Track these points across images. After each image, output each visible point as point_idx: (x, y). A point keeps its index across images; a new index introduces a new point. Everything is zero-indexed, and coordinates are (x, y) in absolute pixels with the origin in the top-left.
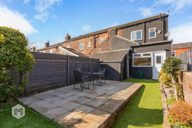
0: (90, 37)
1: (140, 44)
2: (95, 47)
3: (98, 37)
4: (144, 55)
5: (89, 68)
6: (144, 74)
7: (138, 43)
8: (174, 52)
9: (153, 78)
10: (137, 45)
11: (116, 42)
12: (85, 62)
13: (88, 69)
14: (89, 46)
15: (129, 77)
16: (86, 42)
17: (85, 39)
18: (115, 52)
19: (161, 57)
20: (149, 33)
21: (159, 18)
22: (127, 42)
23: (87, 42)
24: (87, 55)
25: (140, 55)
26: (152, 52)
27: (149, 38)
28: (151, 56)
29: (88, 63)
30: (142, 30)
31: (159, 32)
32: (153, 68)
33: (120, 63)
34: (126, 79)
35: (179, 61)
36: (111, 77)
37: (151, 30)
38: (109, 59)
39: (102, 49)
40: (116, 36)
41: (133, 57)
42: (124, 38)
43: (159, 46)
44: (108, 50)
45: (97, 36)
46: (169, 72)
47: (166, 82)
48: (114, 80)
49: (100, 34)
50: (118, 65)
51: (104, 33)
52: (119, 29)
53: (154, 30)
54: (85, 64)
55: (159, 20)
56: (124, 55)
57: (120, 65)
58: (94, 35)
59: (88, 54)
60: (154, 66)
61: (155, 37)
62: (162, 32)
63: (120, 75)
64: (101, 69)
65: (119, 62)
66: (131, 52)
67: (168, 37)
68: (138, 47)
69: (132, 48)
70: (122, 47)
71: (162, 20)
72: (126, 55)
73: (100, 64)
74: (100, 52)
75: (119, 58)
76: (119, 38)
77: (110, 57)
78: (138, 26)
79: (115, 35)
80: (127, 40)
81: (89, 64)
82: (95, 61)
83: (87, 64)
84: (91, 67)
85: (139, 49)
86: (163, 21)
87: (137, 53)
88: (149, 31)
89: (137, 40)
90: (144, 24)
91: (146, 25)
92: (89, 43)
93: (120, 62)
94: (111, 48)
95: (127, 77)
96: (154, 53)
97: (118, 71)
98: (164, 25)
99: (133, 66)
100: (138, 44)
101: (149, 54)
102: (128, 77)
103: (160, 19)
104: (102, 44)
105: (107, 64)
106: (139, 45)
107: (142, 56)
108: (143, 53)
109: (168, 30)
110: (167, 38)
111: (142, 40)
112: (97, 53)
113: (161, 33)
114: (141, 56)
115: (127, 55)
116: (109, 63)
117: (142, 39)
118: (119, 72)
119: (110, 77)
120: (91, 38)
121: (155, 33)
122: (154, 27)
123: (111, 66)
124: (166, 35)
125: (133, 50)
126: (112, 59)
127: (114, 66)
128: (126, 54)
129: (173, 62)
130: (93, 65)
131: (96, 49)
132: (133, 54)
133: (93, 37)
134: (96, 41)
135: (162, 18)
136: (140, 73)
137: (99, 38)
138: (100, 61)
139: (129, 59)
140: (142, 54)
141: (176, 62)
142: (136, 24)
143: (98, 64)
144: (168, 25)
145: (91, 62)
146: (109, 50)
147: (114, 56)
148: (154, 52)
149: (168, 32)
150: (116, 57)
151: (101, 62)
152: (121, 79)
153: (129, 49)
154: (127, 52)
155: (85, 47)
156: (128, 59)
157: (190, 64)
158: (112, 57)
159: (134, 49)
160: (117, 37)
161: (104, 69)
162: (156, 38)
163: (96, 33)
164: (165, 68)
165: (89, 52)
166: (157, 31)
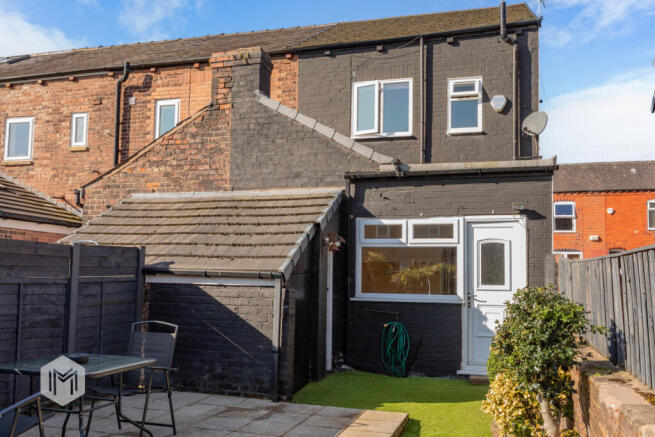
0: (84, 83)
1: (398, 163)
2: (121, 155)
3: (147, 86)
4: (420, 232)
5: (67, 316)
6: (420, 344)
7: (390, 159)
8: (568, 209)
9: (465, 369)
10: (383, 169)
11: (263, 142)
12: (30, 277)
13: (53, 323)
14: (82, 144)
15: (334, 365)
16: (57, 111)
17: (55, 87)
18: (253, 205)
19: (502, 245)
20: (450, 100)
21: (498, 28)
22: (328, 143)
23: (65, 111)
24: (61, 204)
25: (395, 232)
26: (461, 219)
27: (451, 130)
28: (455, 240)
29: (61, 278)
30: (410, 81)
31: (498, 102)
32: (464, 310)
33: (277, 283)
34: (315, 378)
35: (572, 315)
36: (219, 370)
37: (457, 88)
38: (211, 251)
39: (167, 174)
40: (264, 100)
41: (362, 241)
42: (308, 122)
43: (492, 186)
44: (206, 184)
45: (137, 79)
46: (529, 376)
47: (519, 418)
48: (238, 395)
49: (159, 67)
50: (266, 292)
51: (188, 64)
52: (281, 55)
53: (471, 87)
54: (29, 290)
55: (495, 38)
56: (308, 228)
57: (276, 293)
58: (116, 71)
59: (71, 197)
60: (470, 296)
61: (479, 129)
62: (508, 104)
63: (276, 356)
64: (153, 328)
65: (273, 277)
66: (346, 212)
67: (537, 137)
68: (388, 180)
69: (353, 186)
70: (298, 175)
71: (510, 41)
72: (317, 226)
73: (150, 279)
74: (157, 196)
75: (277, 250)
76: (278, 115)
77: (220, 239)
78: (392, 52)
79: (257, 92)
80: (325, 131)
81: (68, 286)
82: (113, 260)
83: (53, 290)
84: (79, 306)
85: (390, 192)
86: (514, 48)
87: (381, 216)
88: (451, 92)
89: (383, 134)
90: (421, 48)
91: (435, 56)
92: (82, 119)
93: (282, 276)
94: (227, 176)
95: (324, 363)
96: (469, 223)
97: (263, 331)
98: (519, 67)
99: (360, 295)
100: (385, 165)
101: (446, 231)
102: (329, 367)
103: (502, 31)
104: (169, 141)
105: (196, 287)
106: (392, 168)
107: (408, 239)
108: (413, 222)
109: (540, 97)
110: (534, 139)
111: (412, 138)
112: (135, 196)
113: (506, 110)
114: (403, 240)
115: (322, 228)
116: (206, 275)
117: (409, 133)
118: (270, 342)
119: (211, 370)
120: (95, 85)
121: (480, 107)
122: (472, 75)
123: (224, 301)
124: (530, 124)
125: (360, 196)
126: (234, 251)
127: (238, 301)
128: (320, 219)
129: (547, 320)
130: (95, 289)
131: (126, 168)
132: (362, 223)
133: (109, 83)
134: (133, 113)
135: (510, 28)
136: (396, 342)
137: (155, 95)
138: (149, 261)
139: (336, 255)
140: (407, 225)
141: (560, 322)
142: (379, 38)
143: (135, 282)
144: (537, 70)
145: (83, 271)
146: (219, 189)
147: (243, 229)
148: (469, 218)
149: (537, 110)
150: (255, 239)
151: (152, 271)
152: (281, 383)
153: (336, 190)
154: (326, 210)
155: (48, 147)
156: (330, 256)
157: (617, 330)
158: (232, 239)
159: (367, 191)
160: (266, 109)
161: (171, 330)
162: (483, 133)
163: (135, 60)
164: (509, 349)
165: (74, 183)
166: (486, 99)
